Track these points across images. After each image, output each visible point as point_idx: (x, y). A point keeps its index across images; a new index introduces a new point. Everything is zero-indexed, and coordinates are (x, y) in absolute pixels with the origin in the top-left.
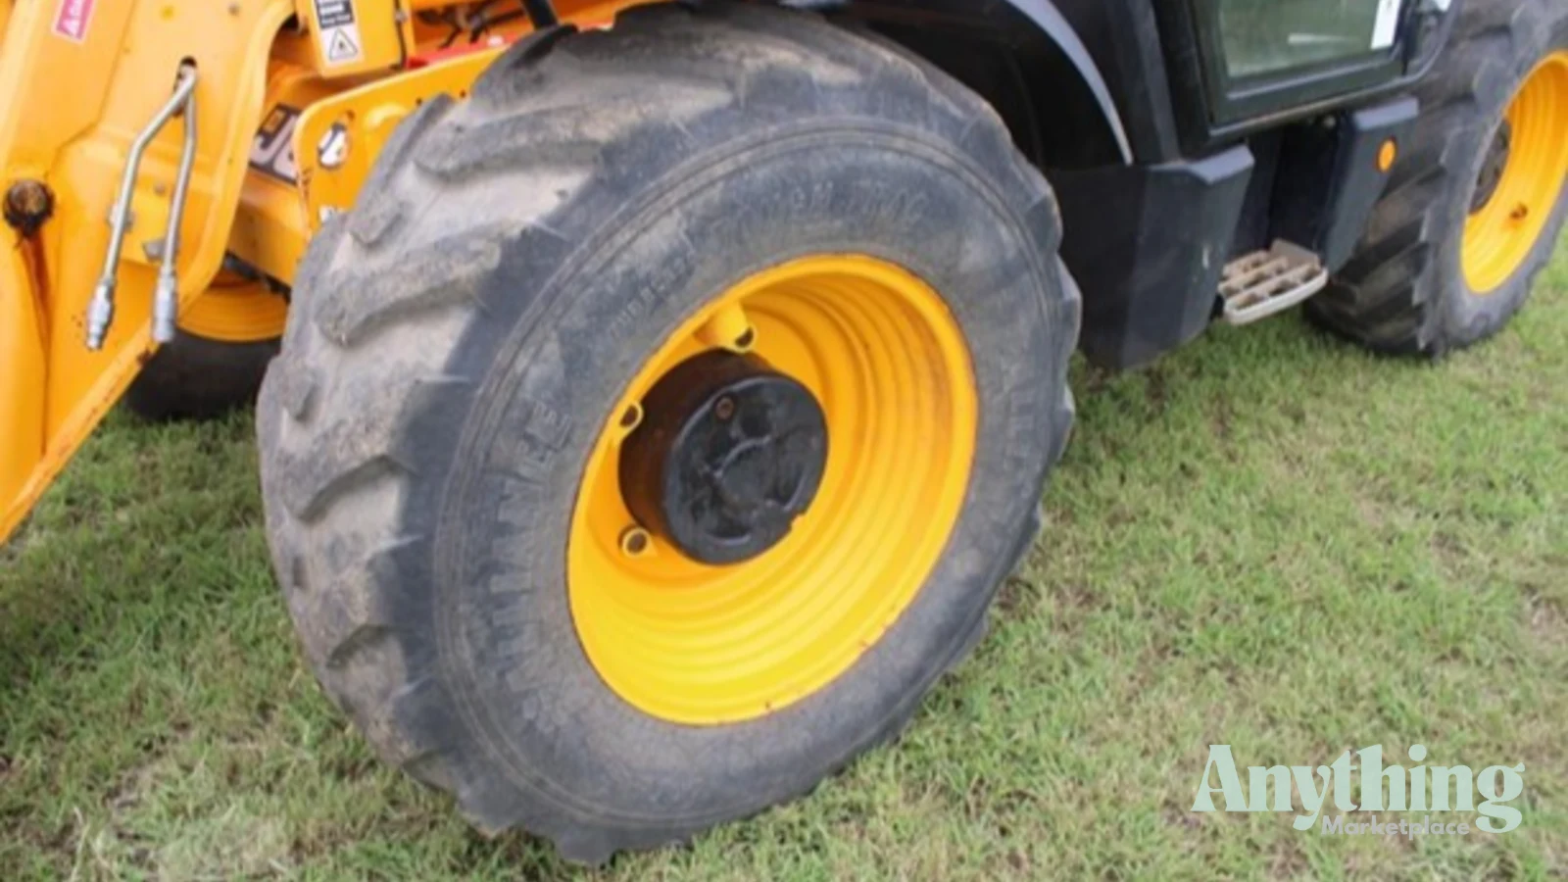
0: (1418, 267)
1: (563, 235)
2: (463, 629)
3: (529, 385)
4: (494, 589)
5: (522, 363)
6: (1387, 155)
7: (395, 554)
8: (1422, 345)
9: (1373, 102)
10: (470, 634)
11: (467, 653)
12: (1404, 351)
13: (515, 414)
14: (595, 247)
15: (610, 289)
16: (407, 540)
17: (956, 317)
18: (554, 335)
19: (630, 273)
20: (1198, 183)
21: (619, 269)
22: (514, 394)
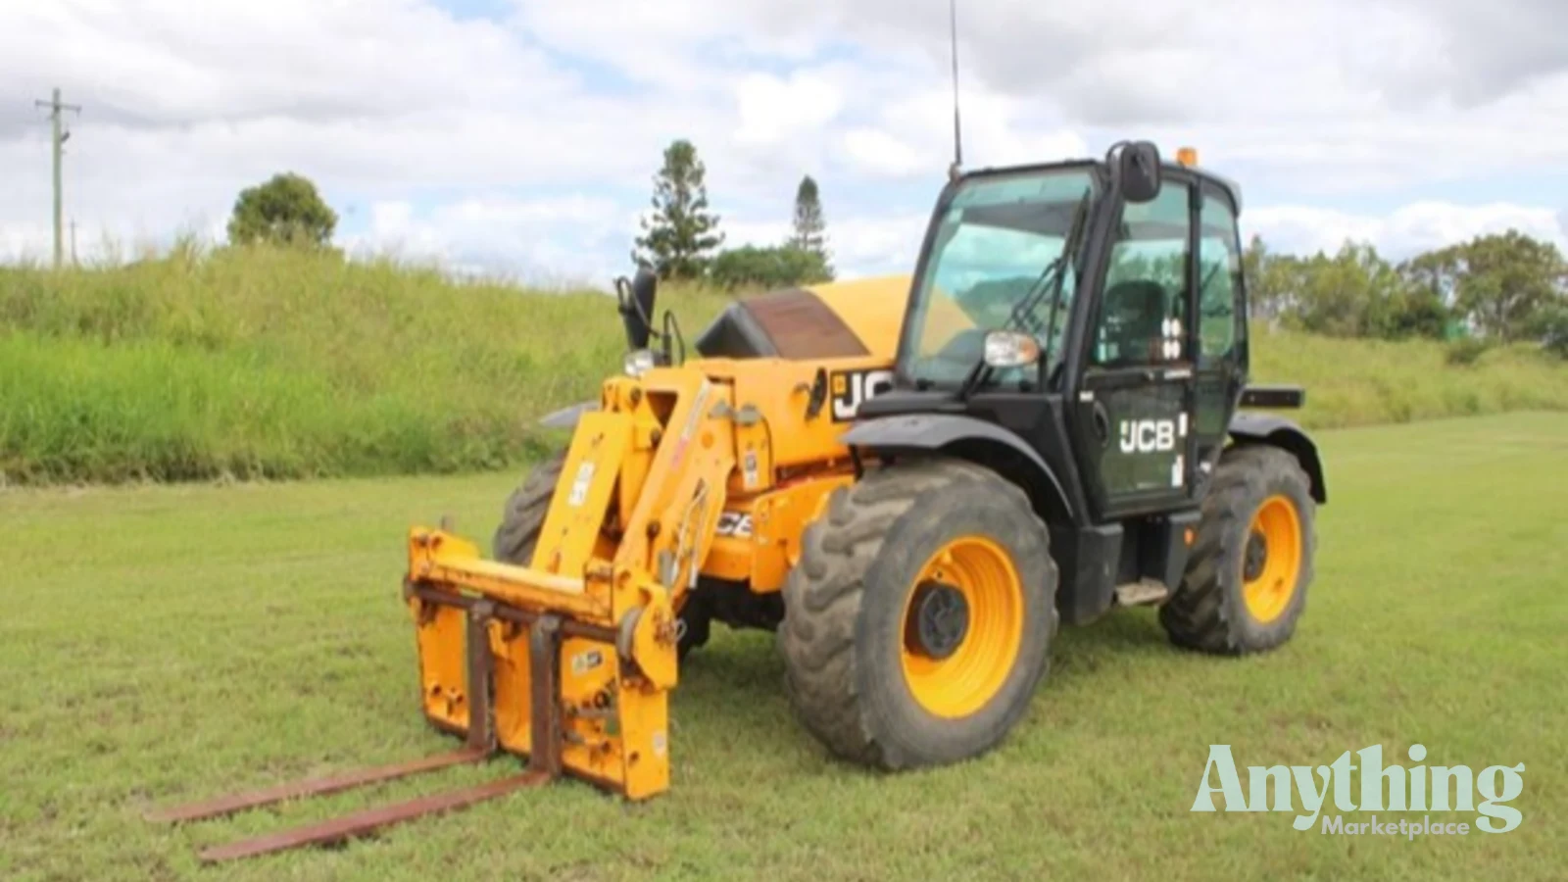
0: (1220, 601)
6: (1189, 536)
8: (1231, 644)
9: (1178, 511)
12: (1222, 651)
17: (1017, 567)
20: (1100, 538)
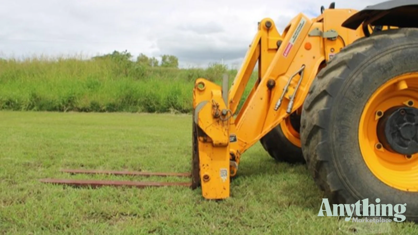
1: (365, 55)
2: (334, 131)
3: (355, 82)
4: (342, 123)
5: (354, 77)
7: (324, 111)
10: (335, 133)
11: (334, 138)
13: (352, 87)
14: (372, 58)
15: (374, 66)
16: (326, 109)
18: (361, 73)
19: (379, 64)
21: (376, 63)
22: (352, 83)
